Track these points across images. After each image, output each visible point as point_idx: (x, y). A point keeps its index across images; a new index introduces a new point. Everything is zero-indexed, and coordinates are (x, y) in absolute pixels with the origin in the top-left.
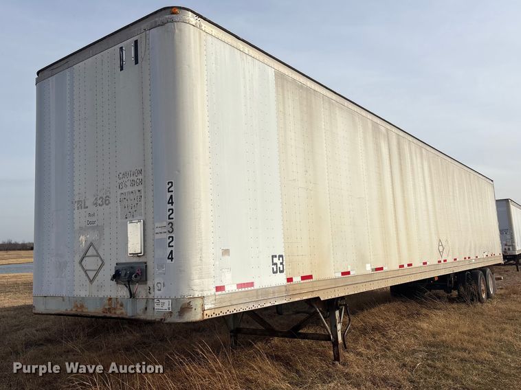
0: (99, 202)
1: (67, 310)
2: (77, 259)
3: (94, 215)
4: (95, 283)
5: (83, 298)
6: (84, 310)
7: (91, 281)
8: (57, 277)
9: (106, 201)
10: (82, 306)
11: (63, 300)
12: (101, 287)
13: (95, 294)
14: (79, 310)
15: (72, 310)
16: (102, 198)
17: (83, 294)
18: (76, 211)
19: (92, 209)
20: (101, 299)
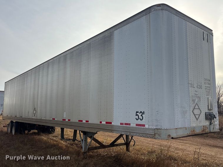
0: (199, 87)
1: (188, 134)
2: (191, 110)
3: (197, 91)
4: (198, 120)
5: (194, 127)
6: (195, 132)
7: (197, 119)
8: (182, 118)
9: (201, 87)
10: (194, 131)
11: (186, 129)
12: (200, 121)
13: (199, 125)
14: (193, 133)
15: (190, 133)
16: (199, 85)
17: (194, 125)
18: (190, 88)
19: (196, 89)
20: (201, 126)
